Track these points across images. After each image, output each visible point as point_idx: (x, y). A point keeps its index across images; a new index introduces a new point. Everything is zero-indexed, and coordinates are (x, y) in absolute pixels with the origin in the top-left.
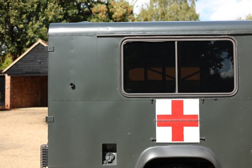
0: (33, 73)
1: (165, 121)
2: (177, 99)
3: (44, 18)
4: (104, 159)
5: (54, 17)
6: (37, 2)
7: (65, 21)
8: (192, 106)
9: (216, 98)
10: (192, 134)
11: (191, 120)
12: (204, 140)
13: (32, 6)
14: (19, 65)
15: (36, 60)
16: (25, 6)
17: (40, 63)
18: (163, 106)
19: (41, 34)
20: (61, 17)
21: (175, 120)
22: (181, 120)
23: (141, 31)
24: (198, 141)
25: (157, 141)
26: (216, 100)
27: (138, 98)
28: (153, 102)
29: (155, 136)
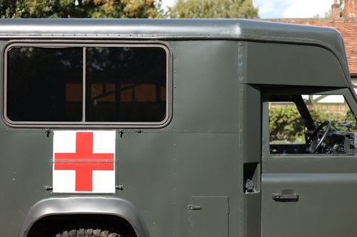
1: (66, 162)
2: (84, 131)
3: (23, 10)
5: (37, 8)
7: (55, 15)
8: (105, 140)
9: (140, 131)
10: (104, 181)
11: (103, 160)
12: (122, 189)
18: (64, 140)
20: (47, 9)
21: (80, 160)
22: (89, 160)
23: (34, 32)
24: (113, 191)
25: (54, 191)
26: (140, 132)
27: (29, 128)
28: (49, 134)
29: (51, 184)
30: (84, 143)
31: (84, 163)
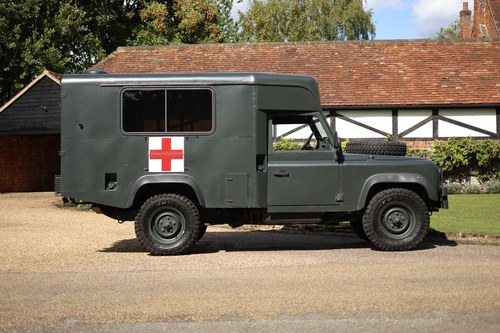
0: (34, 129)
1: (156, 155)
2: (166, 137)
3: (53, 30)
4: (106, 186)
5: (71, 28)
6: (40, 2)
8: (178, 143)
10: (178, 166)
11: (177, 154)
12: (188, 170)
13: (31, 9)
14: (8, 115)
15: (39, 106)
16: (18, 9)
17: (47, 111)
18: (155, 143)
19: (49, 60)
21: (164, 154)
22: (169, 154)
24: (183, 171)
25: (150, 171)
26: (197, 138)
27: (134, 136)
28: (146, 140)
29: (148, 166)
30: (166, 144)
31: (166, 155)
